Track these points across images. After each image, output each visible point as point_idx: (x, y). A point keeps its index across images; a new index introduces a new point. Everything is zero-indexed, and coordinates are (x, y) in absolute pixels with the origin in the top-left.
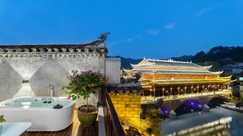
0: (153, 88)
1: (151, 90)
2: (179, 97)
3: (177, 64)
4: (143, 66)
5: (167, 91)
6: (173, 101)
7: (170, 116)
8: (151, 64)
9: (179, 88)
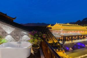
0: (62, 38)
1: (61, 38)
2: (74, 41)
3: (71, 26)
4: (56, 27)
5: (68, 39)
6: (71, 43)
7: (70, 51)
8: (60, 26)
9: (74, 37)
